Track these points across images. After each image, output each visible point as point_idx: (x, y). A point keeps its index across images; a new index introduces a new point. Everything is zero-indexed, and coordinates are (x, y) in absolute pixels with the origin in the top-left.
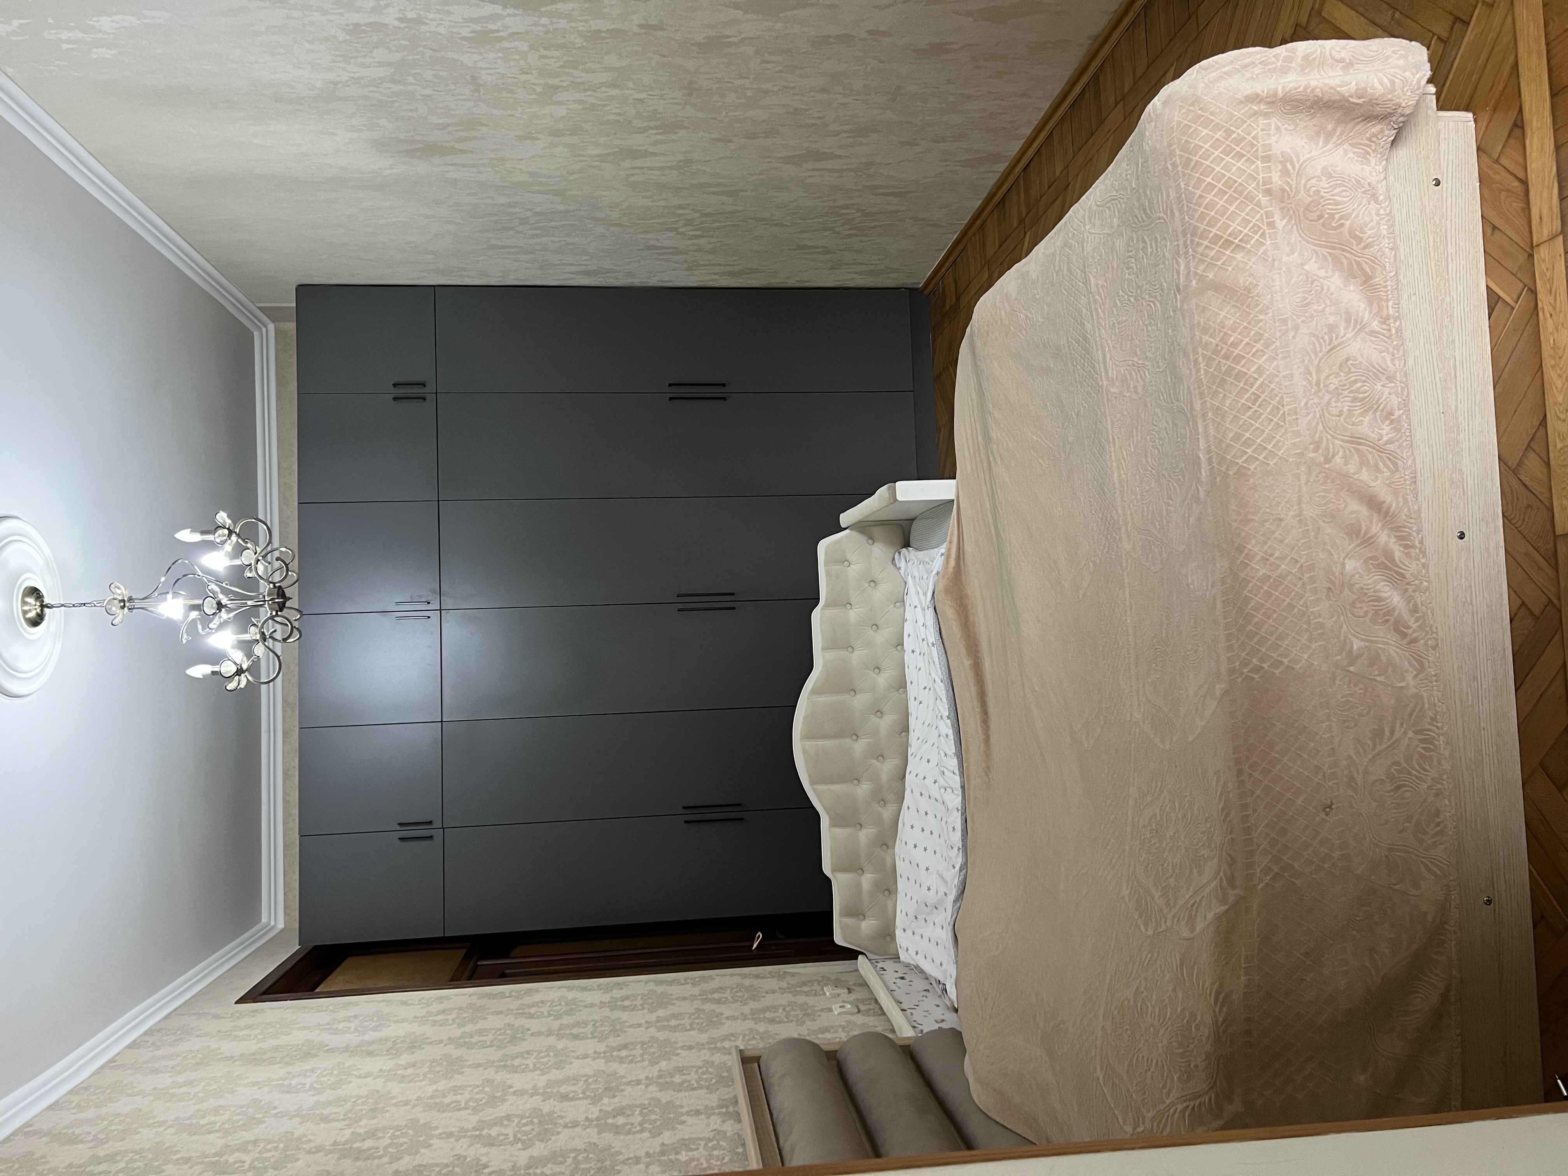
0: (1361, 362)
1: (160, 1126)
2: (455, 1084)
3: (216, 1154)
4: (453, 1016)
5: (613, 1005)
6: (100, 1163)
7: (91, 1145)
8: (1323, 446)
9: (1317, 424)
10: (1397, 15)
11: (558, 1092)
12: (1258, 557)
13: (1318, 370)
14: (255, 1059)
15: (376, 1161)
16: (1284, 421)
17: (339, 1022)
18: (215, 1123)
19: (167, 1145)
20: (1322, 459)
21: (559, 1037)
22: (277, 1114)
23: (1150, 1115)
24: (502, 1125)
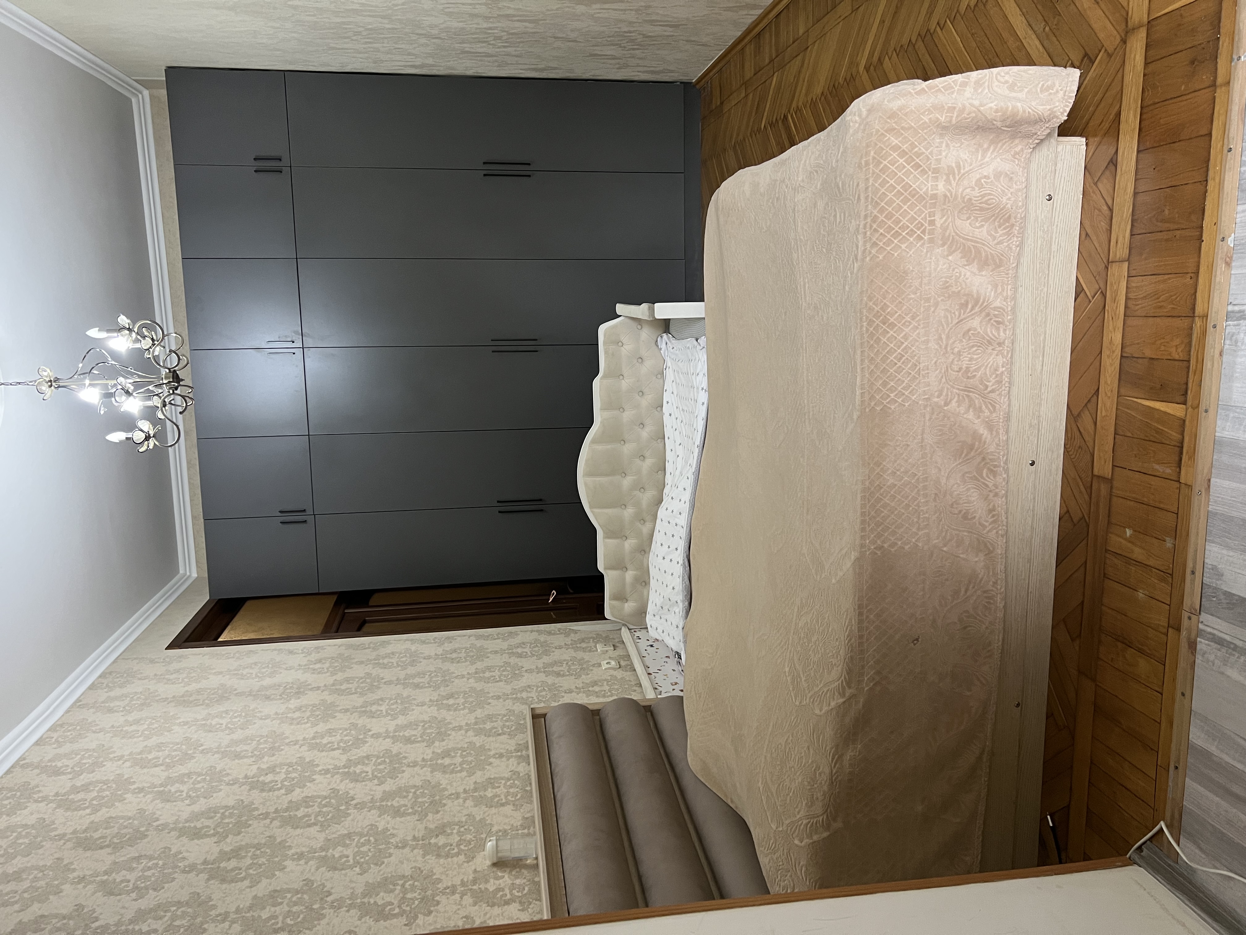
0: (979, 332)
1: (119, 760)
2: (330, 727)
3: (161, 785)
4: (327, 665)
5: (444, 658)
6: (79, 792)
7: (70, 776)
8: (944, 394)
9: (942, 377)
10: (1047, 29)
11: (403, 735)
12: (890, 471)
13: (948, 337)
14: (183, 701)
15: (276, 793)
16: (919, 375)
17: (244, 668)
18: (158, 758)
19: (125, 777)
20: (943, 403)
21: (405, 685)
22: (203, 750)
23: (787, 822)
24: (364, 764)
